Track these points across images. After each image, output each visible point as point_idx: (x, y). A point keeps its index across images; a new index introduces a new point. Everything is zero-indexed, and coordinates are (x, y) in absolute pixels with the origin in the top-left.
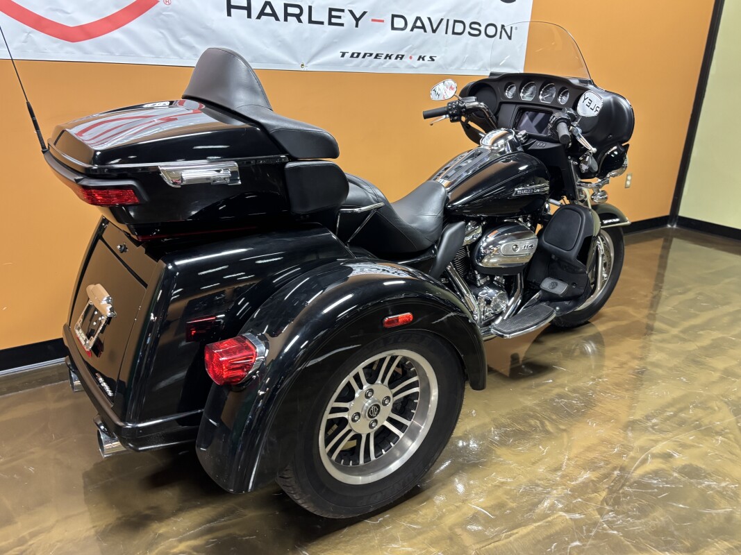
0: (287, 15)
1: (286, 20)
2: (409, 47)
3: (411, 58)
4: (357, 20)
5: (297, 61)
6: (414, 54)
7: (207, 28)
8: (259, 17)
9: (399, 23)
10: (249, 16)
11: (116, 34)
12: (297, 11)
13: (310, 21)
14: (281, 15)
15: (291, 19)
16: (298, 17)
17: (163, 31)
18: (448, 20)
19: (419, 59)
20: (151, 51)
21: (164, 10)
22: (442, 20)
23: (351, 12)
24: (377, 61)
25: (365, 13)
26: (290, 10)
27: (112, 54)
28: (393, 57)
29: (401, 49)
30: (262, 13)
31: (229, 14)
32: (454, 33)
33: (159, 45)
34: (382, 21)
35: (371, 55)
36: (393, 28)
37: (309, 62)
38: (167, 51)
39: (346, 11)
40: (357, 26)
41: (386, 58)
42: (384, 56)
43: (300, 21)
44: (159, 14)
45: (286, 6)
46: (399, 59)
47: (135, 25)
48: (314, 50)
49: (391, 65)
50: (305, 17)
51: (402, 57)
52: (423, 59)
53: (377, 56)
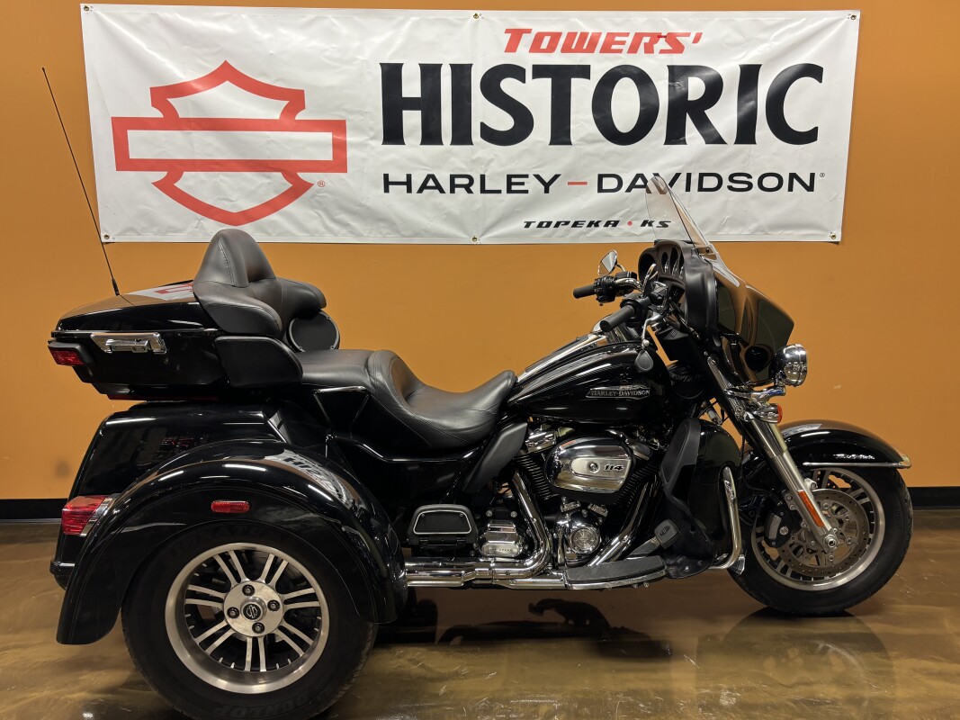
0: (453, 187)
1: (452, 191)
2: (624, 212)
3: (630, 223)
4: (547, 186)
5: (468, 234)
6: (636, 219)
7: (363, 206)
8: (420, 191)
9: (610, 183)
10: (409, 190)
11: (274, 217)
12: (466, 181)
13: (483, 190)
14: (446, 187)
15: (460, 192)
16: (468, 188)
17: (320, 212)
18: (689, 176)
19: (644, 224)
20: (306, 230)
21: (318, 191)
22: (677, 175)
23: (538, 177)
24: (577, 230)
25: (556, 177)
26: (458, 181)
27: (269, 234)
28: (602, 225)
29: (614, 214)
30: (424, 187)
31: (387, 190)
32: (701, 189)
33: (315, 224)
34: (585, 183)
35: (567, 223)
36: (600, 190)
37: (482, 235)
38: (322, 229)
39: (531, 176)
40: (547, 191)
41: (590, 225)
42: (587, 224)
43: (469, 191)
44: (314, 196)
45: (453, 178)
46: (610, 226)
47: (292, 208)
48: (489, 221)
49: (599, 233)
50: (476, 187)
51: (616, 223)
52: (650, 224)
53: (576, 224)
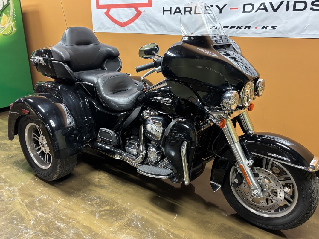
0: (185, 12)
1: (185, 14)
2: (253, 22)
3: (256, 28)
4: (221, 10)
5: (190, 31)
6: (259, 26)
7: (155, 20)
8: (174, 14)
9: (249, 8)
10: (171, 14)
11: (132, 24)
12: (189, 9)
13: (195, 13)
14: (183, 12)
15: (187, 13)
16: (190, 12)
17: (145, 22)
18: (288, 3)
19: (262, 28)
20: (140, 29)
21: (144, 15)
22: (282, 3)
23: (217, 6)
24: (232, 30)
25: (225, 6)
26: (187, 9)
27: (131, 30)
28: (243, 28)
29: (249, 23)
30: (175, 12)
31: (164, 14)
32: (294, 10)
33: (143, 27)
34: (237, 8)
35: (227, 27)
36: (244, 11)
37: (195, 32)
38: (145, 29)
39: (215, 6)
40: (221, 12)
41: (237, 28)
42: (236, 28)
43: (190, 14)
44: (143, 16)
45: (185, 8)
46: (247, 29)
47: (137, 21)
48: (197, 26)
49: (241, 32)
50: (193, 12)
51: (249, 28)
52: (266, 28)
53: (231, 28)
